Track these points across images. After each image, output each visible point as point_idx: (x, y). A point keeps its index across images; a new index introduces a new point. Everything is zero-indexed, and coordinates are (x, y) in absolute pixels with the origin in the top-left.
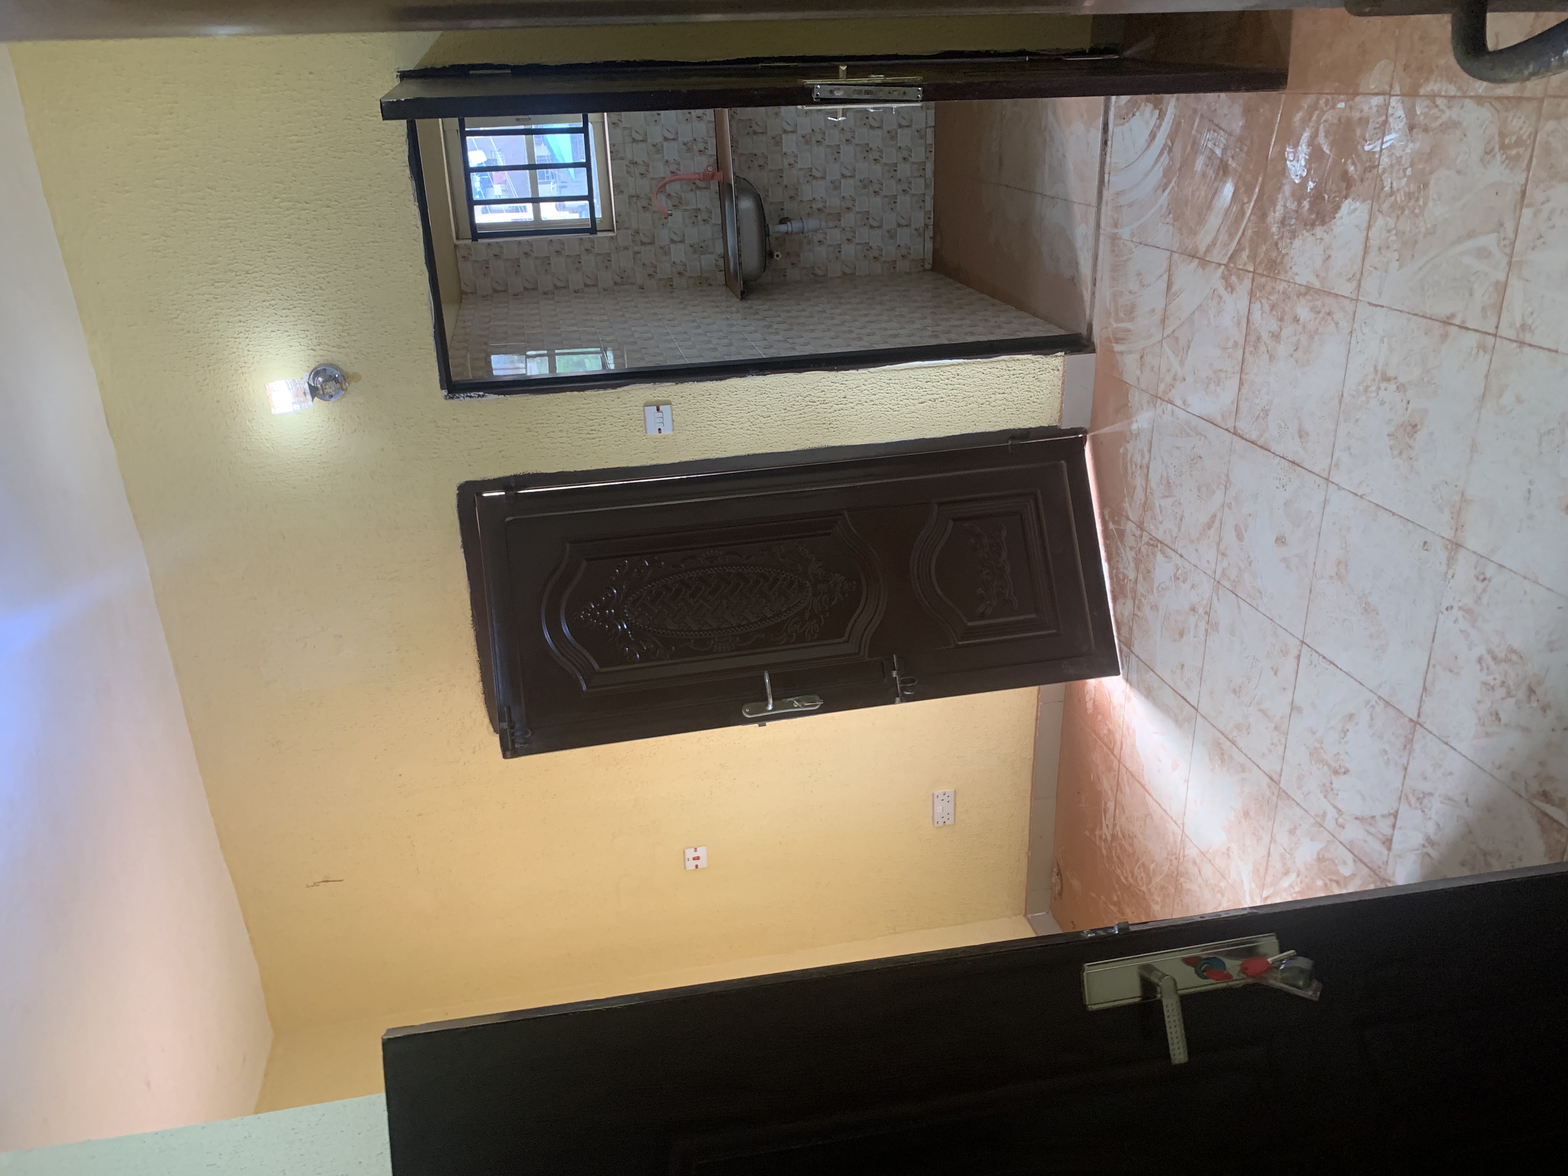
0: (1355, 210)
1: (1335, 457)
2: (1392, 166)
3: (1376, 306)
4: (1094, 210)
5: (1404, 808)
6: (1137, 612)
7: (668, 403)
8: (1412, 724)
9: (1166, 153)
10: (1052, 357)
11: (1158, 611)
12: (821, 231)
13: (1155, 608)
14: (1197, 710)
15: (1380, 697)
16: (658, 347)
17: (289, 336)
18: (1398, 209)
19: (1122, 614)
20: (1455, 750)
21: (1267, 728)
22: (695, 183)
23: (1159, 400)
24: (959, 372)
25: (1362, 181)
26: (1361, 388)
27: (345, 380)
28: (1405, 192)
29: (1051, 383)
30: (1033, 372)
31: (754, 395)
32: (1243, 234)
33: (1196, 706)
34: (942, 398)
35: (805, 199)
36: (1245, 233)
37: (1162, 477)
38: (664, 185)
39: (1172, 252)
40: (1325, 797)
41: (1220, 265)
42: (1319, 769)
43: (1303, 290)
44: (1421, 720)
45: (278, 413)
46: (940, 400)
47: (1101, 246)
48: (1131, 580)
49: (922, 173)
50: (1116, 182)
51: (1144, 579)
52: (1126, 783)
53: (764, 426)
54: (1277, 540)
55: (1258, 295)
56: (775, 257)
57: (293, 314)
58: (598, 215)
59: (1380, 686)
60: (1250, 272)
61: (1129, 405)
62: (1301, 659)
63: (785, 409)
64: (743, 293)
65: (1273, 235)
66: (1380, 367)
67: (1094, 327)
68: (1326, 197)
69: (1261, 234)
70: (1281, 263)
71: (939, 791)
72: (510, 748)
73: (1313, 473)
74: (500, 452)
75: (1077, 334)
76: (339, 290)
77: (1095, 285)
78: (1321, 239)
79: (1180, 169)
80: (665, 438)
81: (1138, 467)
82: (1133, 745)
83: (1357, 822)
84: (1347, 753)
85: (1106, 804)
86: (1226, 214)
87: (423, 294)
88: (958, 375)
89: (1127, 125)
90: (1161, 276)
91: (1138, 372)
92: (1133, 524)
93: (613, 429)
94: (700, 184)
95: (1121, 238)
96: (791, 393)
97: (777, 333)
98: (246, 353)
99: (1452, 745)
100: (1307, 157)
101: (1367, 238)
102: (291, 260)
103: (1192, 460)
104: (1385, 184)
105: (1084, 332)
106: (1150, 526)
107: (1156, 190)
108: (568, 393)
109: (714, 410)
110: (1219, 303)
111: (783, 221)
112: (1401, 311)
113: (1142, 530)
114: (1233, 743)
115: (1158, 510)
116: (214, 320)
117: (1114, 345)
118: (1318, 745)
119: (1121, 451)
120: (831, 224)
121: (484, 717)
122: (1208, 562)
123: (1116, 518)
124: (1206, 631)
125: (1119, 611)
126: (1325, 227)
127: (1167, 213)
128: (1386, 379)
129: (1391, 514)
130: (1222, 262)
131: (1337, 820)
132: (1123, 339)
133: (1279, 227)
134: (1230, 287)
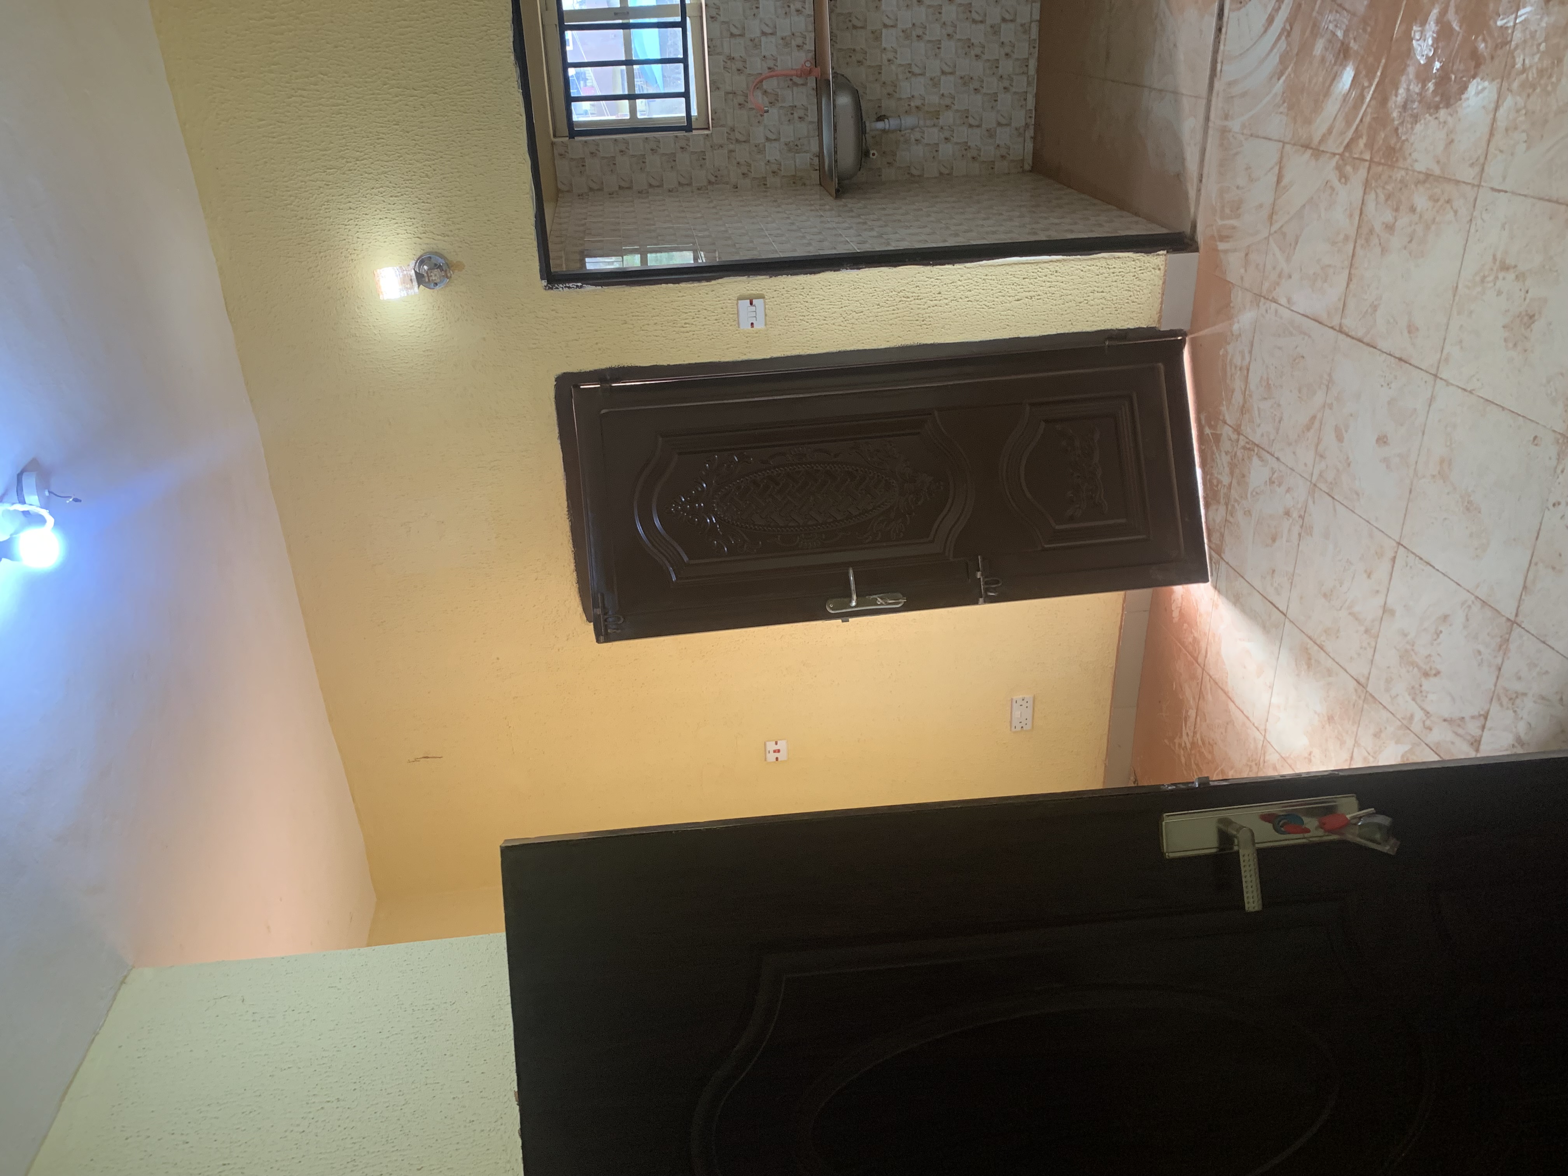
0: (1484, 89)
1: (1445, 352)
2: (1525, 42)
3: (1499, 191)
4: (1204, 102)
5: (1495, 708)
6: (1229, 518)
7: (761, 297)
8: (1509, 624)
9: (1283, 38)
10: (1154, 256)
11: (1251, 516)
12: (918, 129)
13: (1248, 513)
14: (1285, 615)
15: (1477, 597)
16: (752, 242)
17: (397, 223)
18: (1529, 87)
19: (1214, 520)
20: (1553, 649)
21: (1357, 632)
22: (792, 79)
23: (1262, 298)
24: (1057, 269)
25: (1492, 58)
26: (1478, 279)
27: (449, 267)
28: (1537, 69)
29: (1151, 282)
30: (1134, 270)
31: (848, 289)
32: (1361, 120)
33: (1285, 612)
34: (1039, 295)
35: (904, 96)
36: (1364, 120)
37: (1262, 378)
38: (761, 81)
39: (1284, 143)
40: (1414, 699)
41: (1335, 154)
42: (1408, 672)
43: (1422, 177)
44: (1519, 620)
45: (385, 299)
46: (1037, 297)
47: (1210, 140)
48: (1224, 486)
49: (1025, 69)
50: (1228, 71)
51: (1239, 484)
52: (1209, 691)
53: (857, 322)
54: (1378, 440)
55: (1373, 185)
56: (871, 156)
57: (400, 202)
58: (694, 112)
59: (1478, 586)
60: (1366, 160)
61: (1232, 305)
62: (1397, 561)
63: (879, 305)
64: (837, 191)
65: (1393, 120)
66: (1499, 256)
67: (1198, 225)
68: (1453, 77)
69: (1381, 119)
70: (1401, 149)
71: (1018, 697)
72: (603, 634)
73: (1421, 369)
74: (597, 344)
75: (1180, 233)
76: (444, 178)
77: (1201, 181)
78: (1445, 122)
79: (1297, 54)
80: (757, 333)
81: (1238, 369)
82: (1218, 653)
83: (1445, 724)
84: (1438, 654)
85: (1187, 712)
86: (1344, 100)
87: (524, 183)
88: (1056, 272)
89: (1243, 10)
90: (1272, 168)
91: (1242, 271)
92: (1230, 429)
93: (706, 323)
94: (796, 79)
95: (1230, 131)
96: (885, 288)
97: (872, 229)
98: (355, 239)
99: (1549, 643)
100: (1435, 35)
101: (1494, 119)
102: (398, 148)
103: (1295, 360)
104: (1517, 60)
105: (1188, 230)
106: (1247, 429)
107: (1271, 78)
108: (664, 285)
109: (806, 304)
110: (1331, 195)
111: (880, 118)
112: (1525, 196)
113: (1239, 434)
114: (1321, 647)
115: (1256, 412)
116: (325, 206)
117: (1218, 243)
118: (1409, 647)
119: (1221, 353)
120: (928, 123)
121: (578, 607)
122: (1306, 465)
123: (1213, 423)
124: (1300, 535)
125: (1210, 518)
126: (1449, 109)
127: (1281, 102)
128: (1505, 268)
129: (1501, 409)
130: (1337, 152)
131: (1424, 722)
132: (1228, 237)
133: (1400, 112)
134: (1344, 177)
